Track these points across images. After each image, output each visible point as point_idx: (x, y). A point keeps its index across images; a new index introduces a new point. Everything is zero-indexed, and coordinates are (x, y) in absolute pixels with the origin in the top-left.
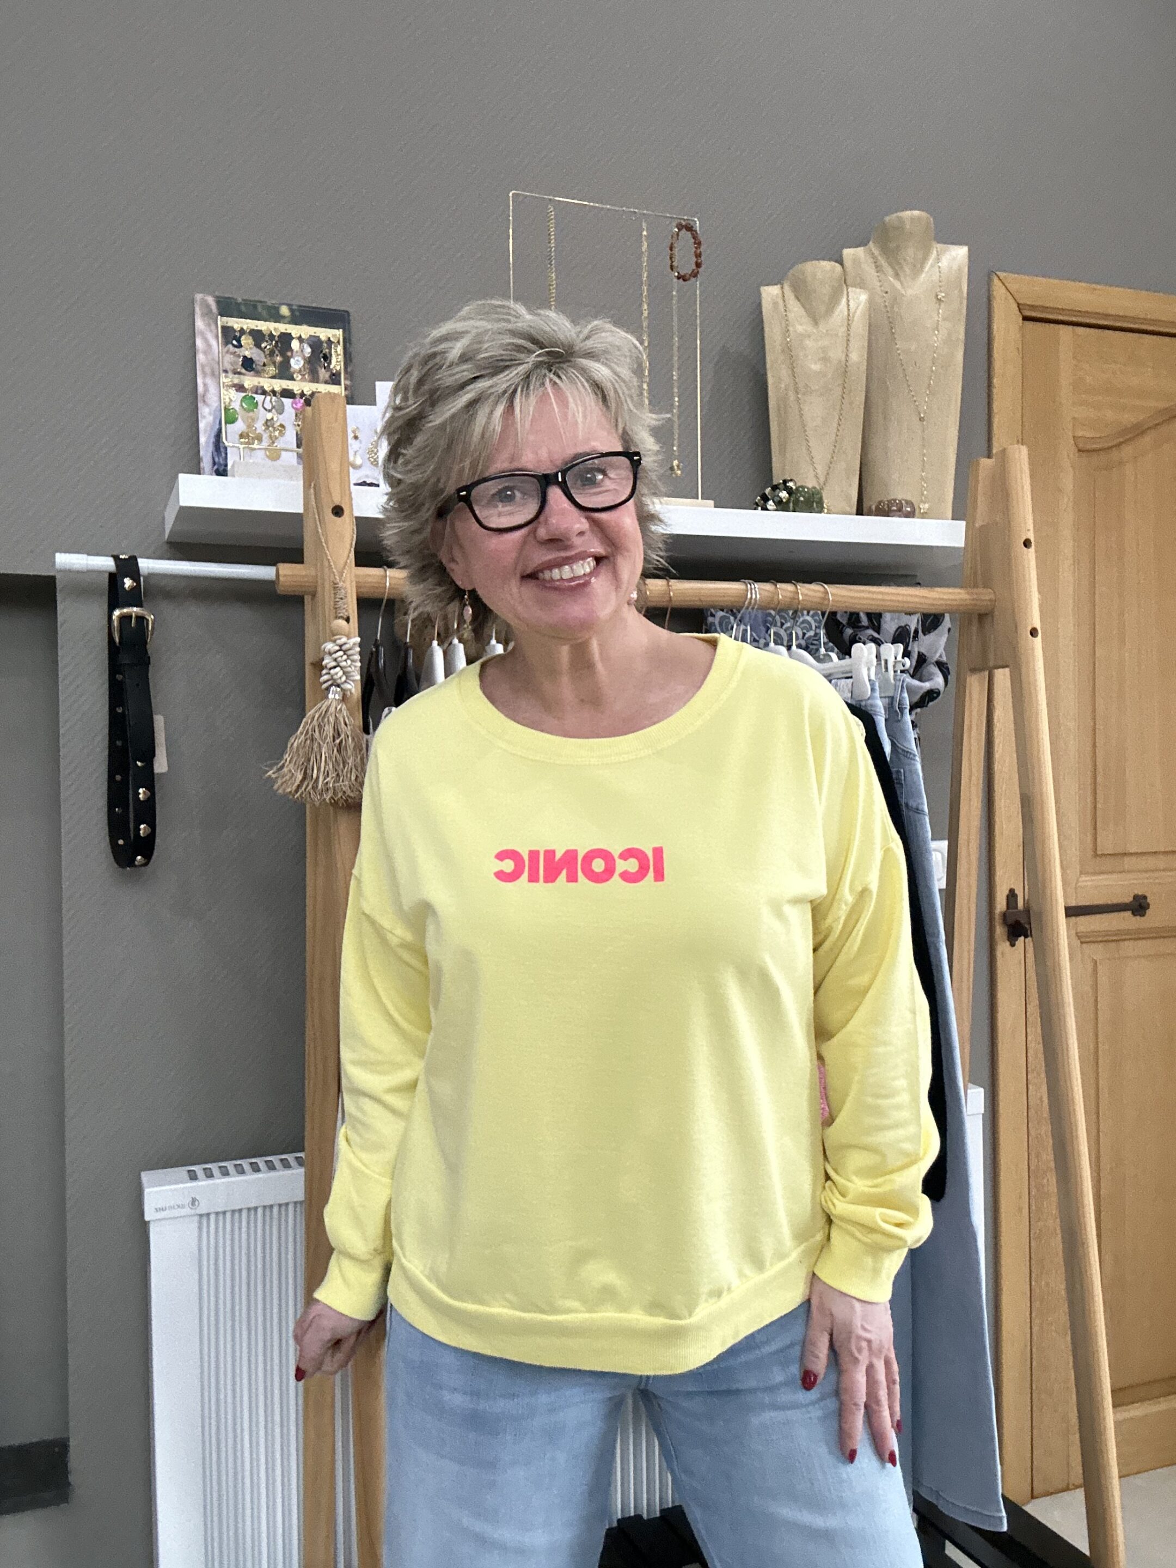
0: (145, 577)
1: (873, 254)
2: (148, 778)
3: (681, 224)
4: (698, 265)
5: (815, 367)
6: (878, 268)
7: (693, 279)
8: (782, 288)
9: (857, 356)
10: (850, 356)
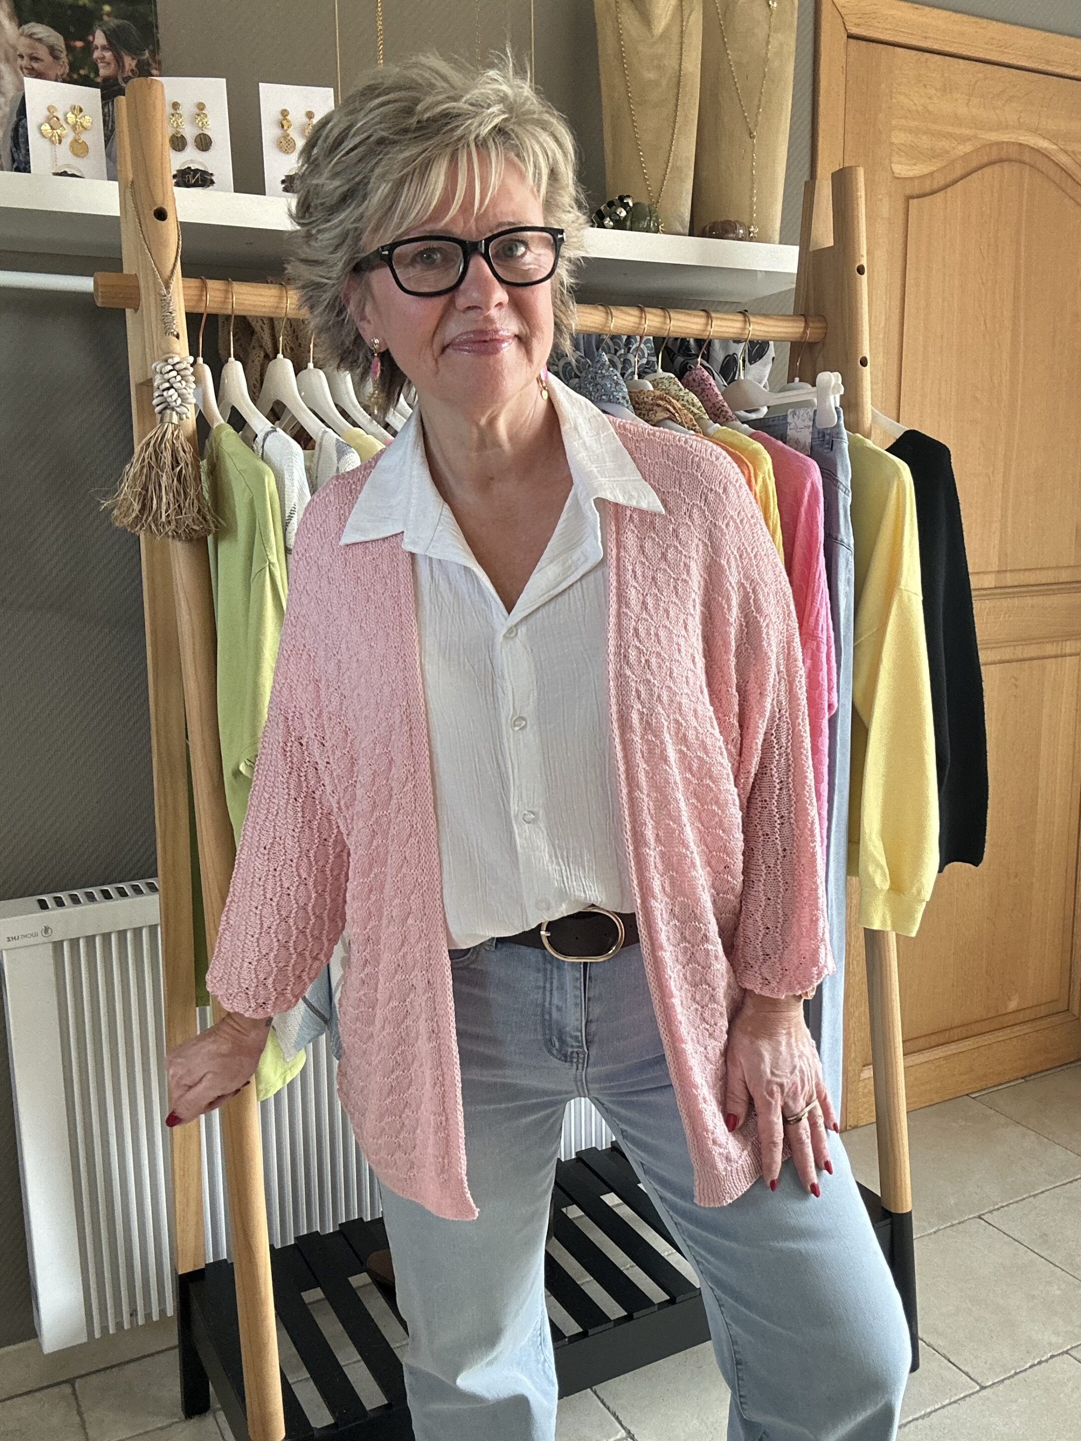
9: (691, 64)
10: (684, 65)
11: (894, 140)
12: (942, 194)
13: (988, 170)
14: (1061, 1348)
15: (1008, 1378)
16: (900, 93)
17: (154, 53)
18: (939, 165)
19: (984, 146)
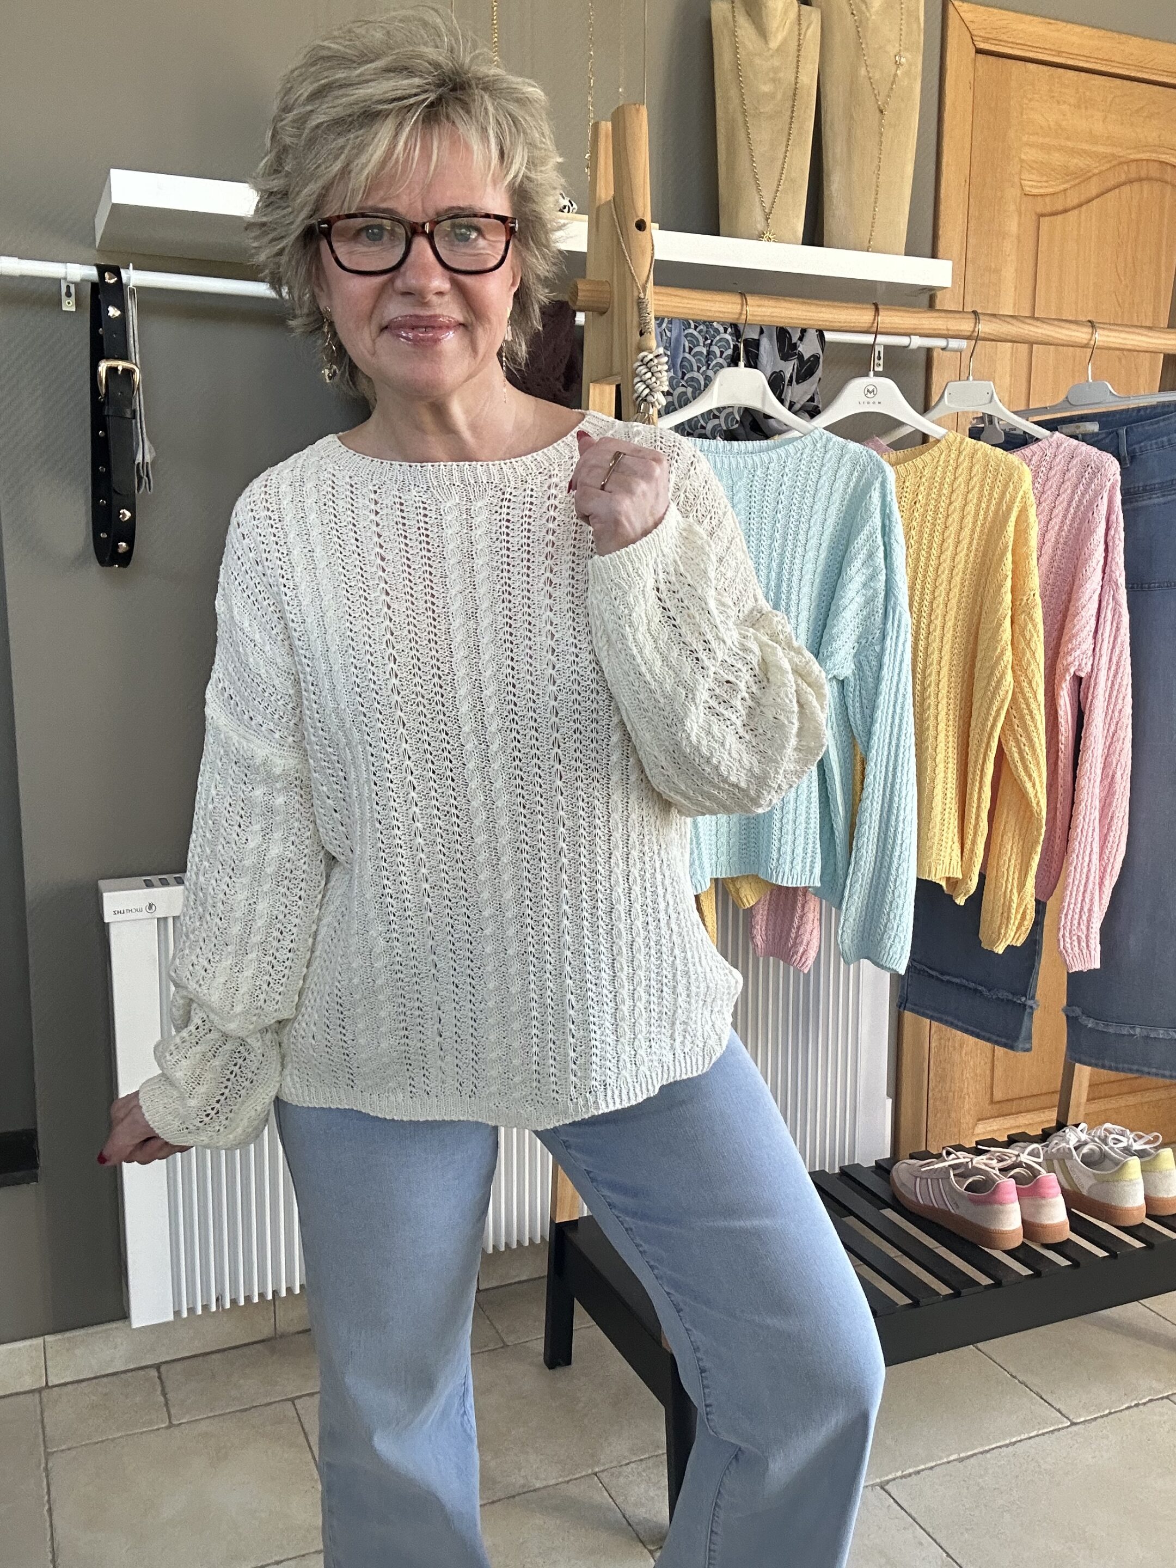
5: (766, 88)
8: (732, 3)
9: (807, 78)
10: (801, 78)
11: (1023, 157)
12: (1076, 212)
13: (1126, 189)
14: (1161, 1392)
15: (1102, 1417)
16: (1032, 109)
18: (1073, 183)
19: (1121, 163)
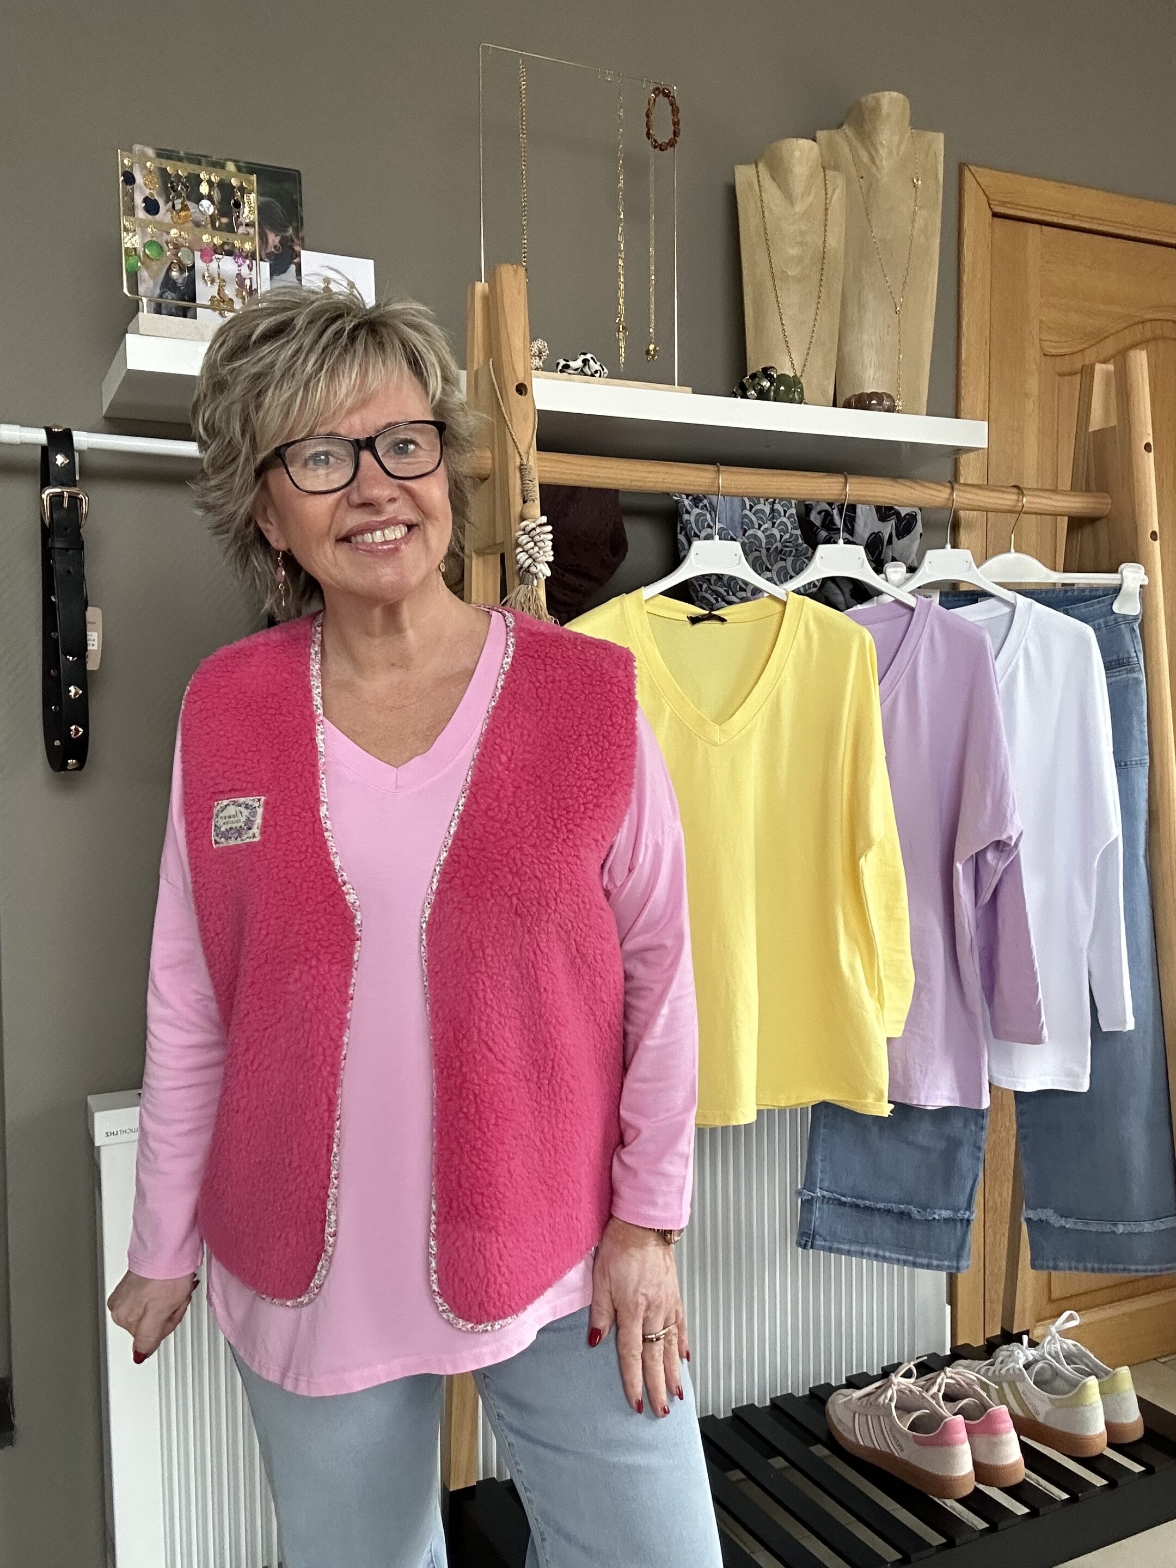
0: (81, 452)
1: (847, 137)
2: (82, 677)
3: (658, 89)
4: (676, 134)
5: (794, 251)
6: (853, 150)
7: (670, 149)
8: (757, 167)
9: (835, 241)
10: (828, 242)
16: (1049, 271)
17: (297, 230)
18: (1090, 343)
19: (1136, 323)
